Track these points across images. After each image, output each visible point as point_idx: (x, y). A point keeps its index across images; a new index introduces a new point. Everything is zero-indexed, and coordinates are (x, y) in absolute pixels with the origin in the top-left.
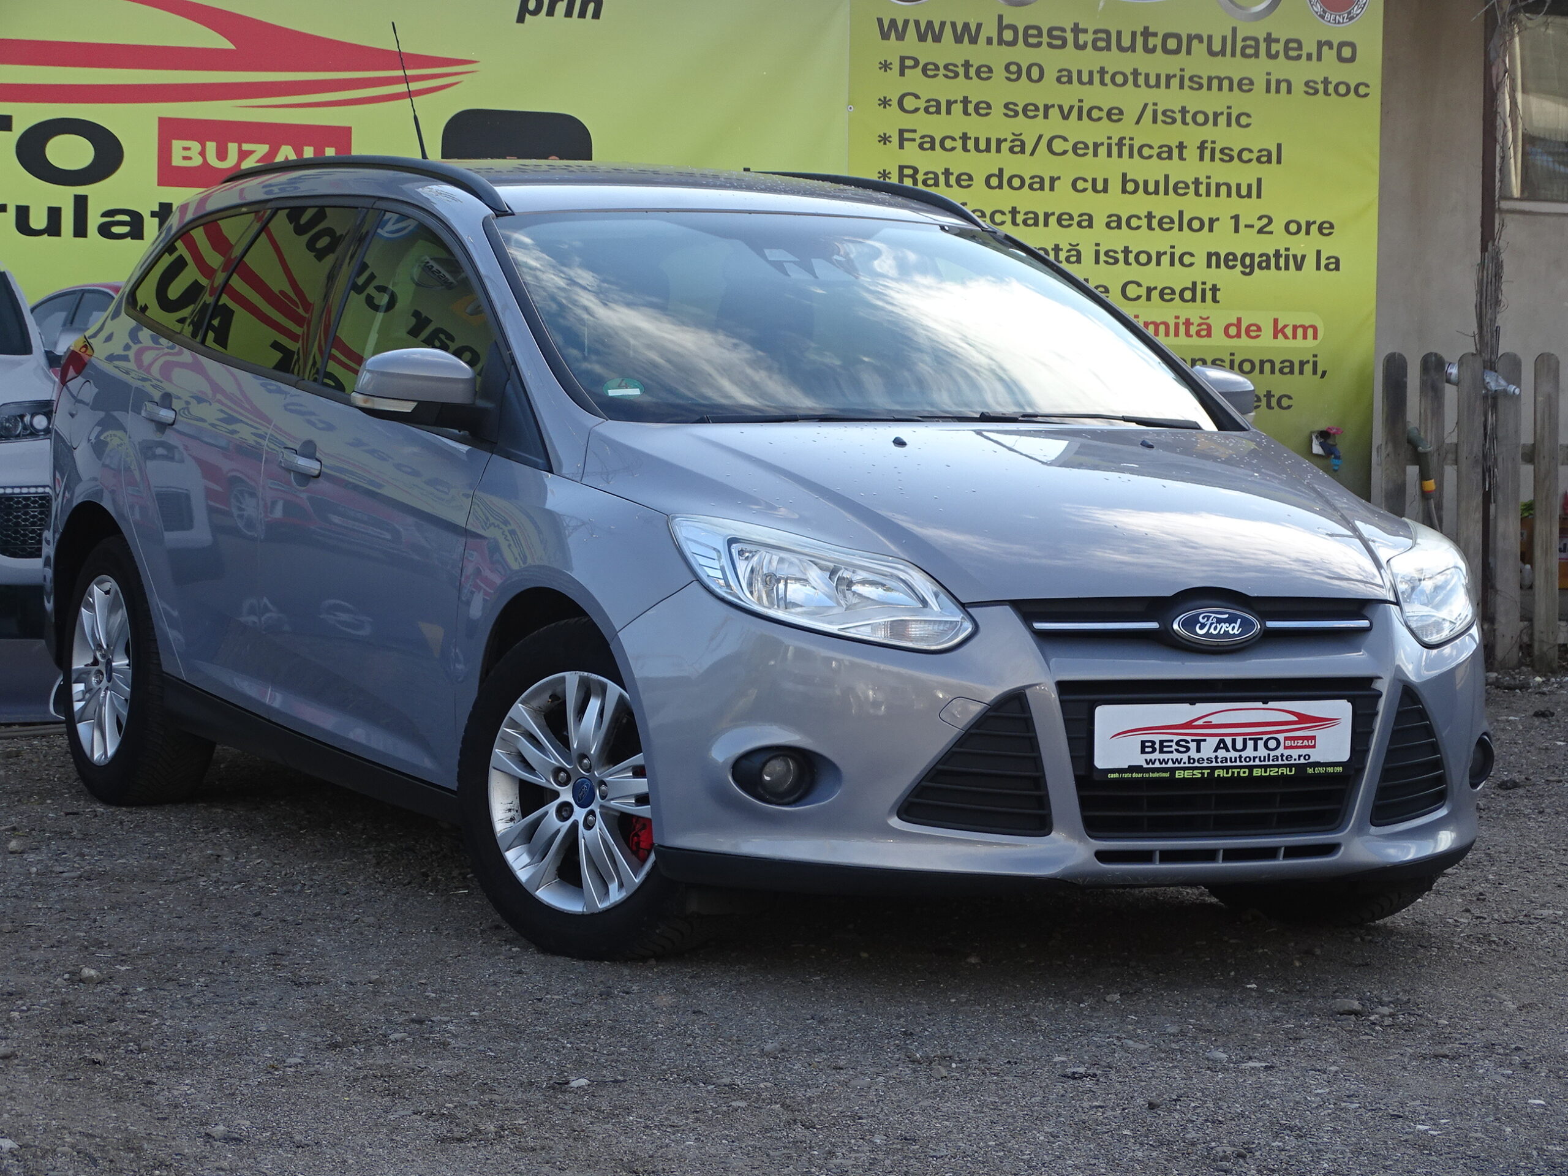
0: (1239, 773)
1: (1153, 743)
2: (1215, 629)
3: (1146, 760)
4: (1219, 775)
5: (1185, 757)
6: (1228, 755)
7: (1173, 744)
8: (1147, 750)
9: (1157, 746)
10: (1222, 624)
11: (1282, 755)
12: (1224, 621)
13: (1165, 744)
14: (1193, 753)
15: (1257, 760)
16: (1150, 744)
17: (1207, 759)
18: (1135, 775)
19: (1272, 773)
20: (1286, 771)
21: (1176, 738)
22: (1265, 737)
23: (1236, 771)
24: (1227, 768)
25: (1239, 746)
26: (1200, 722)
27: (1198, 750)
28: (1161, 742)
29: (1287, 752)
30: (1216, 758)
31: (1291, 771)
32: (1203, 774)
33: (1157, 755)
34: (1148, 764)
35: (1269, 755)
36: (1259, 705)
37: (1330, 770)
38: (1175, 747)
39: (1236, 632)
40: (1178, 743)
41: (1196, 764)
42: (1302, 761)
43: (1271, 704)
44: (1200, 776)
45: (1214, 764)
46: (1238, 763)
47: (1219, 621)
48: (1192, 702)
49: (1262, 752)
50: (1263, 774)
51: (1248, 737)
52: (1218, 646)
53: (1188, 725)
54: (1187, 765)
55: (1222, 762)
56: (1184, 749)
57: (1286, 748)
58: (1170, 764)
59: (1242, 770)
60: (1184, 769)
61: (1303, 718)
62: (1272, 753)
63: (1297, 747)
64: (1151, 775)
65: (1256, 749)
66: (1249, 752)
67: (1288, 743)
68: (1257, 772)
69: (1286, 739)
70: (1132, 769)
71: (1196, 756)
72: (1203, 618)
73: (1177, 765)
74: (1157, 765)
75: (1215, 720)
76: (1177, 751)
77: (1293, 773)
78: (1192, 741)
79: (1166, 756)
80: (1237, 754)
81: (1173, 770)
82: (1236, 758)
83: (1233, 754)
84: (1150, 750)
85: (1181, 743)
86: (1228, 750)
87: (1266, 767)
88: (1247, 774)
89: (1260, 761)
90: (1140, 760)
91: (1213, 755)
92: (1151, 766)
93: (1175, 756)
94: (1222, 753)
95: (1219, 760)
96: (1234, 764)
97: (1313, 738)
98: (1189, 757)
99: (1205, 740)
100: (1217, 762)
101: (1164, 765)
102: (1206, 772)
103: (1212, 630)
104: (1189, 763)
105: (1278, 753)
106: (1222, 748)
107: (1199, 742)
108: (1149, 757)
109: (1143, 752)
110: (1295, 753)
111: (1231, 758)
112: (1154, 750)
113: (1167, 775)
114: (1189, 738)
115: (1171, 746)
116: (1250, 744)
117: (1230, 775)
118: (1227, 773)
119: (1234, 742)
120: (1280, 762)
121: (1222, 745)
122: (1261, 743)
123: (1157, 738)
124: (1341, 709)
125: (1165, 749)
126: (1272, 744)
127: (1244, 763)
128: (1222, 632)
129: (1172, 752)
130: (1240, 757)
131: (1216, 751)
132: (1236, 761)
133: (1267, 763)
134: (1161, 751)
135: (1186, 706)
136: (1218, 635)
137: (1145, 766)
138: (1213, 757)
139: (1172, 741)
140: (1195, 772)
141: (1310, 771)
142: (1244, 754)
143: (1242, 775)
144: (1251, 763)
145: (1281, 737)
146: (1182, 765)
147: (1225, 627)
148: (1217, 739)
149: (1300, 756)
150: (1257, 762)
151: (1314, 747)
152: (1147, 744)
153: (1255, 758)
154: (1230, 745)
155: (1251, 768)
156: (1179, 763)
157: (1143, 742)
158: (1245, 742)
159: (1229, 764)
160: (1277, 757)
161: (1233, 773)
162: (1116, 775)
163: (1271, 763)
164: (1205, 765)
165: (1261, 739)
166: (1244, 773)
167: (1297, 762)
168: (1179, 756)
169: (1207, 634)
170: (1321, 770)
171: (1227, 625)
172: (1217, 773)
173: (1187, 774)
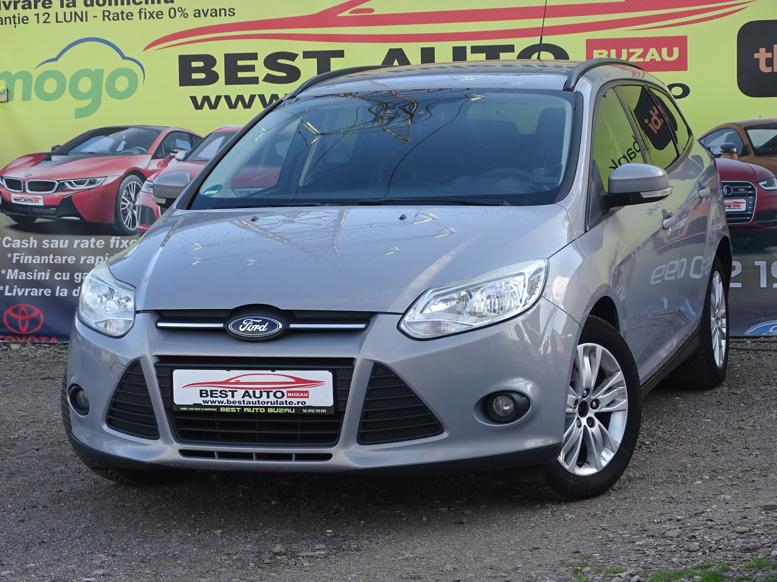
0: (259, 410)
1: (207, 391)
2: (251, 328)
3: (203, 401)
4: (247, 411)
5: (225, 400)
6: (251, 400)
7: (218, 392)
8: (203, 395)
9: (209, 393)
10: (256, 325)
11: (286, 401)
12: (257, 323)
13: (213, 392)
14: (230, 398)
15: (269, 403)
16: (205, 392)
17: (238, 402)
18: (196, 409)
19: (280, 411)
20: (289, 411)
21: (220, 389)
22: (274, 391)
23: (257, 409)
24: (252, 407)
25: (258, 395)
26: (233, 381)
27: (233, 396)
28: (211, 391)
29: (289, 400)
30: (244, 401)
31: (292, 411)
32: (237, 410)
33: (209, 398)
34: (204, 403)
35: (277, 401)
36: (270, 372)
37: (318, 411)
38: (219, 394)
39: (263, 330)
40: (221, 392)
41: (232, 404)
42: (300, 405)
43: (277, 372)
44: (235, 411)
45: (242, 405)
46: (257, 405)
47: (254, 323)
48: (228, 369)
49: (272, 399)
50: (274, 412)
51: (263, 390)
52: (252, 338)
53: (227, 382)
54: (226, 405)
55: (247, 404)
56: (225, 396)
57: (288, 397)
58: (217, 404)
59: (261, 409)
60: (225, 407)
61: (299, 381)
62: (279, 400)
63: (296, 397)
64: (206, 409)
65: (268, 397)
66: (264, 398)
67: (290, 395)
68: (270, 411)
69: (288, 392)
70: (195, 405)
71: (232, 400)
72: (245, 322)
73: (221, 404)
74: (210, 404)
75: (242, 380)
76: (221, 396)
77: (294, 412)
78: (229, 391)
79: (214, 399)
80: (257, 400)
81: (218, 407)
82: (256, 402)
83: (254, 400)
84: (205, 395)
85: (223, 392)
86: (250, 397)
87: (276, 408)
88: (264, 411)
89: (271, 404)
90: (200, 401)
91: (242, 400)
92: (206, 404)
93: (220, 399)
94: (247, 399)
95: (245, 403)
96: (255, 405)
97: (307, 392)
98: (228, 400)
99: (236, 391)
100: (244, 404)
101: (213, 404)
102: (239, 409)
103: (249, 329)
104: (228, 403)
105: (283, 400)
106: (247, 396)
107: (233, 392)
108: (205, 399)
109: (201, 396)
110: (295, 401)
111: (253, 402)
112: (207, 396)
113: (215, 410)
114: (227, 390)
115: (217, 394)
116: (265, 394)
117: (253, 411)
118: (252, 410)
119: (254, 392)
120: (285, 405)
121: (247, 394)
122: (271, 394)
123: (209, 389)
124: (326, 376)
125: (214, 395)
126: (279, 395)
127: (261, 405)
128: (254, 330)
129: (217, 397)
130: (259, 401)
131: (243, 397)
132: (256, 404)
133: (276, 405)
134: (212, 396)
135: (225, 371)
136: (252, 332)
137: (203, 404)
138: (242, 401)
139: (217, 391)
140: (232, 409)
141: (305, 411)
142: (261, 400)
143: (261, 411)
144: (266, 405)
145: (285, 391)
146: (223, 404)
147: (257, 326)
148: (244, 391)
149: (298, 403)
150: (269, 405)
151: (308, 397)
152: (203, 392)
153: (268, 402)
154: (252, 394)
155: (266, 408)
156: (222, 403)
157: (201, 391)
158: (261, 393)
159: (252, 405)
160: (283, 402)
161: (255, 410)
162: (185, 409)
163: (279, 405)
164: (237, 405)
165: (272, 391)
166: (262, 410)
167: (297, 405)
168: (222, 399)
169: (246, 331)
170: (312, 411)
171: (259, 326)
172: (245, 410)
173: (227, 410)
